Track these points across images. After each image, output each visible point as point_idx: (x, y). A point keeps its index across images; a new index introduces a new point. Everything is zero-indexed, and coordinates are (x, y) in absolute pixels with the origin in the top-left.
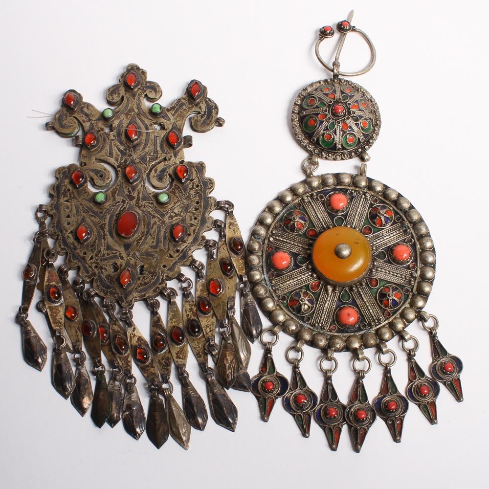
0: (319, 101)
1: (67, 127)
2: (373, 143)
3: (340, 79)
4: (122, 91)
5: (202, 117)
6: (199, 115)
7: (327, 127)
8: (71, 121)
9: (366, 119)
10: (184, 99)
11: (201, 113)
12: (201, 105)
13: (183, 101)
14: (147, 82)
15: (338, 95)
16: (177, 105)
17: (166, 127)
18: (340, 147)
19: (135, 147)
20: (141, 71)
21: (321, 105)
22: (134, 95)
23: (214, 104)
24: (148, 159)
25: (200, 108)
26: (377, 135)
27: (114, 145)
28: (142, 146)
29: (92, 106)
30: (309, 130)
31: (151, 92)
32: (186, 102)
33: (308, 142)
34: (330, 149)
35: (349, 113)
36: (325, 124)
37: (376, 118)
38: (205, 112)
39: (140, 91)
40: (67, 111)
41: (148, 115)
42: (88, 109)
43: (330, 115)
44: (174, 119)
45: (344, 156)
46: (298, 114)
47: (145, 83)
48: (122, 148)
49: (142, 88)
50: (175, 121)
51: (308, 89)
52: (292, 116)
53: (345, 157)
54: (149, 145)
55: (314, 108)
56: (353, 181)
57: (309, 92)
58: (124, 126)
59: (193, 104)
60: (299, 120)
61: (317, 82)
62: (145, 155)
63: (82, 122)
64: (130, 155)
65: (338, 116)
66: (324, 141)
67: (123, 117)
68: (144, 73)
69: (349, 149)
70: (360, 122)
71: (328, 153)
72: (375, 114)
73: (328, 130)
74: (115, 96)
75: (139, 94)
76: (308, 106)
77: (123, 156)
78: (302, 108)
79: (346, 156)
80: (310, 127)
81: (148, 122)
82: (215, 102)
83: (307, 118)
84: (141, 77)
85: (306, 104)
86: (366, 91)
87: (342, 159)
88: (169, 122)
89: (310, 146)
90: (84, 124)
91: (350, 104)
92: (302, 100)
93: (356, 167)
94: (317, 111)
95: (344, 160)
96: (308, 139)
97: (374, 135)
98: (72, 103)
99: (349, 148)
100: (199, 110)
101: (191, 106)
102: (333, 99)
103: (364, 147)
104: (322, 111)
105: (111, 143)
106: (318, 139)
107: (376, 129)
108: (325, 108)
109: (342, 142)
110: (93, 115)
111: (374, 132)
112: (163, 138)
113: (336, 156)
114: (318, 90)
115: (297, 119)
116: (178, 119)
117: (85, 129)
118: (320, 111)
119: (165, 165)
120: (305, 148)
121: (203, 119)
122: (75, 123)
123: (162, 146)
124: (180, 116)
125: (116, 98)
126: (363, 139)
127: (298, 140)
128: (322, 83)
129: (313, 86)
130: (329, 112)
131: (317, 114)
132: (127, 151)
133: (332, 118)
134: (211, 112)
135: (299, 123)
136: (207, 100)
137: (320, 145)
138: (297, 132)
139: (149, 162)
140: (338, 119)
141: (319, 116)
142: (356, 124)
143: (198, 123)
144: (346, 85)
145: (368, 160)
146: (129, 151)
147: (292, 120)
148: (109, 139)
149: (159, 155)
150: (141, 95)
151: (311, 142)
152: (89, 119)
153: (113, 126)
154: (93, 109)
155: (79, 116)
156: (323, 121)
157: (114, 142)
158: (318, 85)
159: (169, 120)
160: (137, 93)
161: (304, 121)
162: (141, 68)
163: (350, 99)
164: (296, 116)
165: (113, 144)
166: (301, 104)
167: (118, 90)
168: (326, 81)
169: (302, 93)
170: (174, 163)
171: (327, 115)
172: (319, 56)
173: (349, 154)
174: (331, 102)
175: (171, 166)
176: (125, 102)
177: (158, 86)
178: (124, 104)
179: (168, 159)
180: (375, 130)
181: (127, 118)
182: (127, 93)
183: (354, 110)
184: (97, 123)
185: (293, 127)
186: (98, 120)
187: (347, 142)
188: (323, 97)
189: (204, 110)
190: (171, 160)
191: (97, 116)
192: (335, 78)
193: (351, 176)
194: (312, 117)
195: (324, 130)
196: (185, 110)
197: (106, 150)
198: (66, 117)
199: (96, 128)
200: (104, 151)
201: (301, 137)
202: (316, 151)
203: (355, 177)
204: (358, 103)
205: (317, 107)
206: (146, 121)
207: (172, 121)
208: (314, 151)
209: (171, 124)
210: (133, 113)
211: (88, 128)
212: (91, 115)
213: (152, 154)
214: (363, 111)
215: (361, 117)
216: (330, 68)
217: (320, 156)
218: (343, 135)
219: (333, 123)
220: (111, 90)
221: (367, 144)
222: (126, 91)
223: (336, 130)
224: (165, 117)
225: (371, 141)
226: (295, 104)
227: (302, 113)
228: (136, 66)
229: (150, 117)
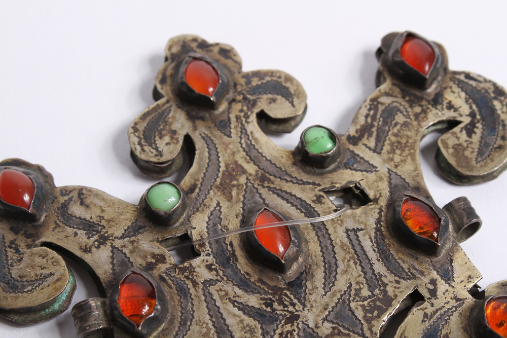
1: (30, 283)
4: (180, 123)
5: (470, 130)
6: (457, 129)
8: (38, 260)
10: (387, 94)
11: (459, 123)
12: (449, 96)
13: (386, 100)
14: (248, 77)
16: (374, 118)
17: (371, 194)
19: (297, 285)
20: (216, 50)
22: (223, 126)
23: (488, 85)
24: (360, 314)
25: (450, 106)
27: (221, 298)
28: (319, 274)
29: (98, 194)
31: (274, 100)
32: (400, 102)
38: (472, 115)
39: (237, 107)
40: (15, 231)
41: (295, 172)
42: (87, 206)
44: (385, 161)
47: (243, 81)
48: (253, 301)
49: (240, 98)
50: (391, 166)
54: (342, 267)
58: (231, 227)
59: (424, 103)
62: (344, 303)
63: (78, 253)
64: (293, 318)
67: (214, 198)
68: (226, 52)
74: (161, 144)
75: (238, 118)
77: (270, 328)
81: (307, 195)
82: (489, 77)
84: (225, 66)
88: (372, 176)
90: (87, 258)
98: (26, 198)
100: (448, 115)
101: (418, 109)
105: (208, 296)
110: (109, 221)
112: (378, 230)
116: (397, 158)
117: (99, 272)
119: (426, 315)
121: (476, 138)
122: (55, 263)
123: (385, 257)
124: (399, 146)
125: (169, 150)
132: (276, 305)
134: (493, 110)
136: (462, 77)
139: (369, 321)
143: (467, 153)
146: (281, 302)
148: (195, 284)
149: (390, 290)
150: (247, 117)
152: (101, 237)
153: (195, 236)
154: (103, 200)
155: (62, 235)
157: (217, 287)
159: (371, 168)
160: (233, 117)
162: (211, 40)
165: (216, 297)
167: (166, 123)
170: (453, 303)
175: (449, 313)
176: (202, 153)
177: (289, 79)
178: (201, 159)
179: (426, 294)
181: (230, 198)
182: (199, 123)
184: (132, 242)
186: (134, 230)
189: (465, 109)
190: (440, 293)
191: (127, 220)
196: (405, 125)
197: (200, 323)
198: (17, 251)
199: (138, 261)
200: (195, 328)
206: (296, 190)
207: (383, 169)
209: (381, 179)
210: (243, 180)
211: (108, 267)
212: (103, 223)
213: (365, 292)
220: (142, 127)
222: (191, 117)
224: (354, 162)
228: (195, 40)
229: (305, 177)
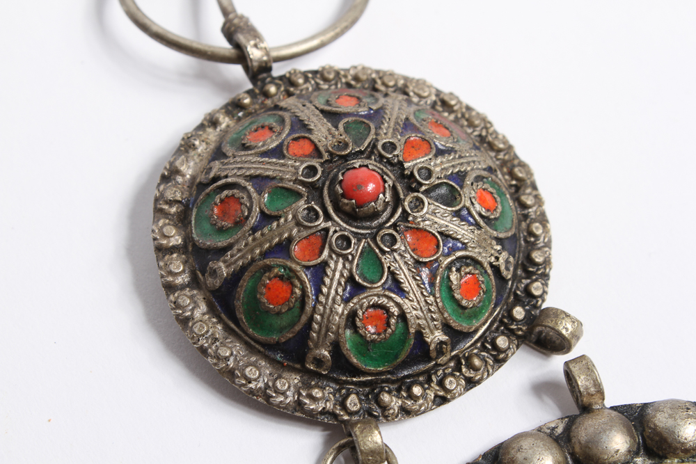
0: (260, 193)
2: (547, 262)
3: (281, 78)
7: (351, 279)
9: (479, 178)
15: (322, 132)
18: (439, 336)
21: (279, 204)
26: (543, 220)
30: (281, 330)
33: (296, 379)
34: (405, 364)
35: (409, 181)
36: (337, 271)
37: (504, 163)
43: (337, 226)
45: (471, 366)
46: (195, 283)
51: (183, 168)
52: (177, 305)
53: (476, 369)
55: (254, 230)
56: (573, 455)
57: (193, 178)
60: (212, 310)
61: (201, 127)
65: (375, 215)
66: (365, 345)
69: (476, 331)
70: (469, 195)
71: (403, 387)
72: (491, 146)
73: (363, 288)
76: (221, 230)
78: (199, 256)
79: (477, 362)
80: (279, 314)
83: (246, 283)
85: (207, 226)
86: (406, 79)
87: (471, 383)
89: (317, 393)
91: (392, 146)
92: (182, 220)
93: (542, 389)
94: (274, 233)
95: (479, 382)
96: (292, 370)
97: (537, 228)
99: (476, 324)
102: (310, 156)
103: (527, 291)
104: (298, 224)
106: (336, 348)
107: (529, 201)
108: (302, 204)
109: (441, 312)
111: (526, 217)
113: (441, 384)
114: (229, 150)
115: (203, 307)
118: (286, 228)
120: (297, 414)
126: (507, 262)
127: (251, 392)
128: (225, 121)
129: (194, 147)
130: (328, 217)
131: (283, 248)
133: (355, 234)
135: (220, 321)
137: (356, 371)
138: (231, 363)
140: (381, 227)
141: (296, 249)
142: (457, 214)
144: (317, 88)
145: (576, 336)
147: (184, 322)
151: (311, 377)
156: (325, 264)
158: (212, 135)
161: (238, 304)
163: (378, 128)
164: (191, 297)
166: (188, 239)
168: (234, 106)
169: (169, 195)
171: (327, 230)
172: (155, 28)
173: (484, 348)
174: (312, 170)
180: (524, 206)
183: (421, 161)
185: (203, 351)
187: (458, 303)
188: (270, 168)
192: (264, 84)
193: (551, 435)
194: (269, 268)
195: (346, 301)
201: (258, 374)
202: (353, 402)
203: (568, 430)
204: (416, 129)
205: (266, 218)
208: (344, 407)
214: (449, 151)
215: (460, 177)
216: (223, 52)
217: (376, 414)
218: (432, 284)
219: (366, 252)
221: (529, 275)
223: (392, 274)
225: (538, 257)
226: (162, 251)
227: (214, 273)
